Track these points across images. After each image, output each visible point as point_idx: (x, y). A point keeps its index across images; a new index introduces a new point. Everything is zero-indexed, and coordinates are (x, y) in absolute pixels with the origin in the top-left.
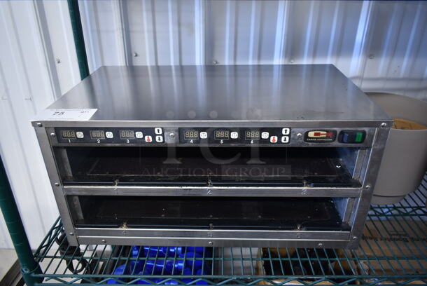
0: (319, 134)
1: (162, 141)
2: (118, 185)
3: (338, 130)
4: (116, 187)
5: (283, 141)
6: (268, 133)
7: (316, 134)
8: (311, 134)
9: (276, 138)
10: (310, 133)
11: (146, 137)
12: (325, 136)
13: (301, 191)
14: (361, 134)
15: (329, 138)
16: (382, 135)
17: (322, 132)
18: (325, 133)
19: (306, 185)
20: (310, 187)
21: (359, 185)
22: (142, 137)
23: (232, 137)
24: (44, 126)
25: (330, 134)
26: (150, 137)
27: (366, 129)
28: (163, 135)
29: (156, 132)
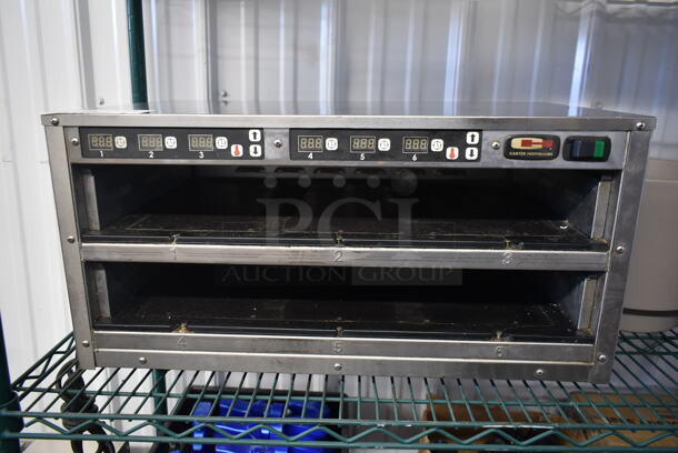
0: (529, 143)
1: (259, 154)
2: (179, 242)
3: (563, 136)
4: (174, 246)
5: (468, 157)
6: (441, 142)
7: (524, 143)
8: (516, 143)
9: (456, 150)
10: (514, 141)
11: (233, 147)
12: (540, 146)
13: (501, 256)
14: (603, 143)
15: (548, 151)
16: (639, 145)
17: (534, 140)
18: (540, 140)
19: (510, 247)
20: (517, 249)
21: (603, 247)
22: (225, 147)
23: (380, 149)
24: (61, 123)
25: (550, 144)
26: (240, 148)
27: (611, 135)
28: (262, 143)
29: (251, 138)
